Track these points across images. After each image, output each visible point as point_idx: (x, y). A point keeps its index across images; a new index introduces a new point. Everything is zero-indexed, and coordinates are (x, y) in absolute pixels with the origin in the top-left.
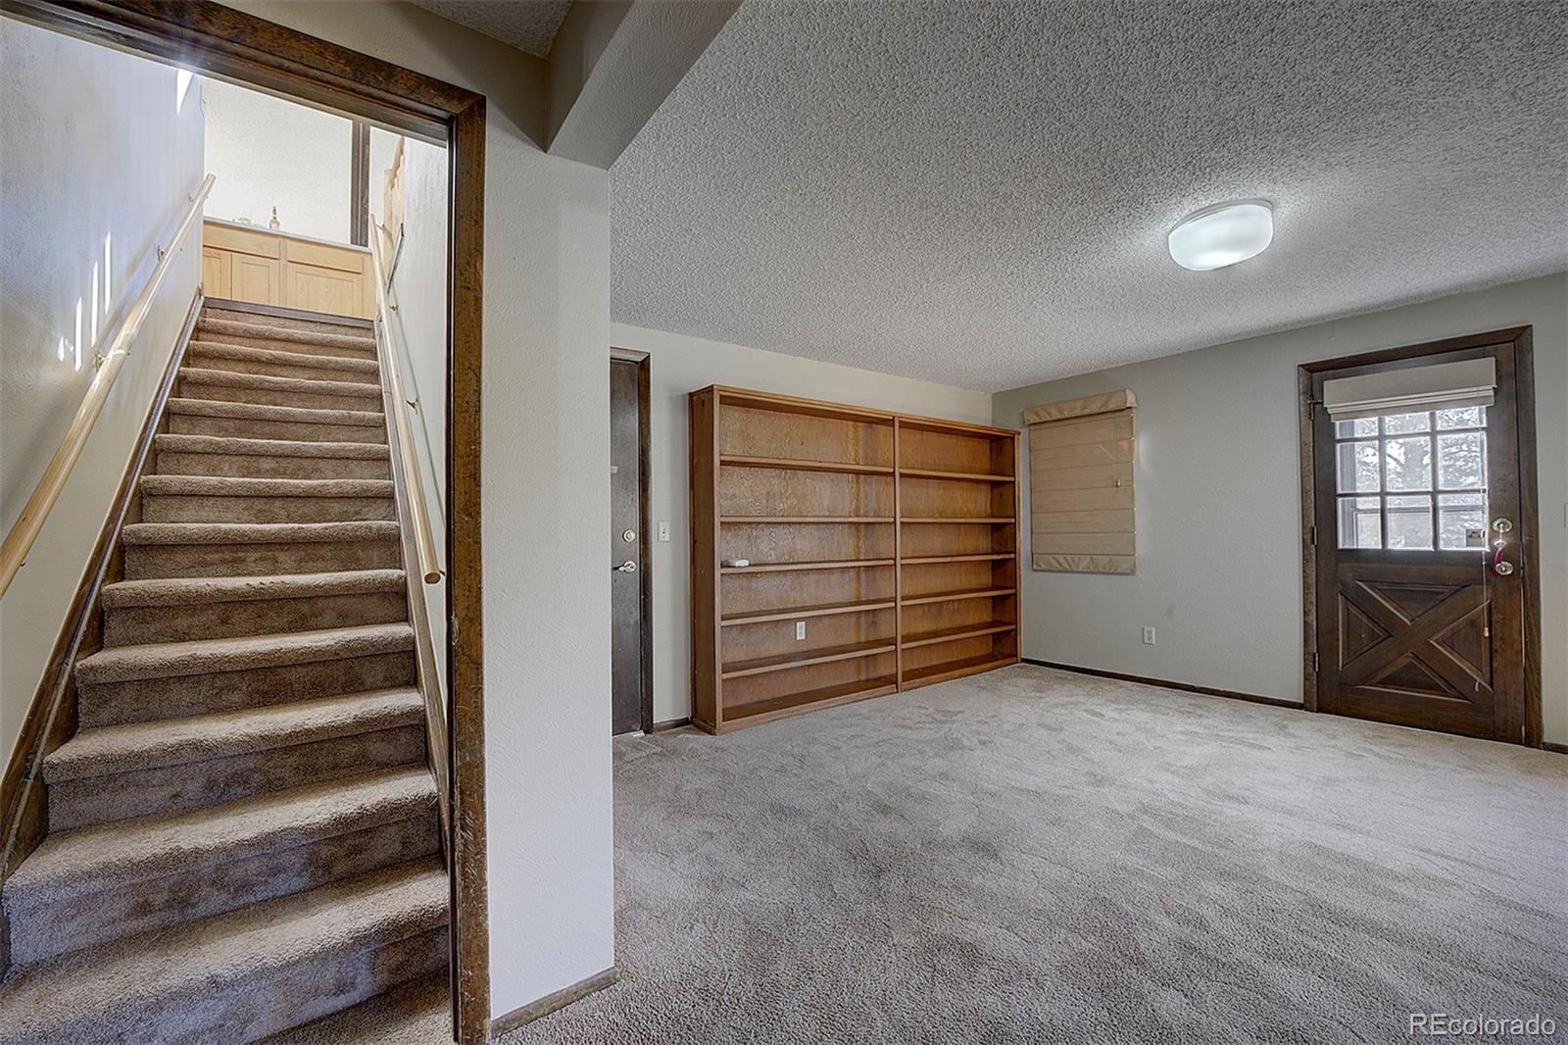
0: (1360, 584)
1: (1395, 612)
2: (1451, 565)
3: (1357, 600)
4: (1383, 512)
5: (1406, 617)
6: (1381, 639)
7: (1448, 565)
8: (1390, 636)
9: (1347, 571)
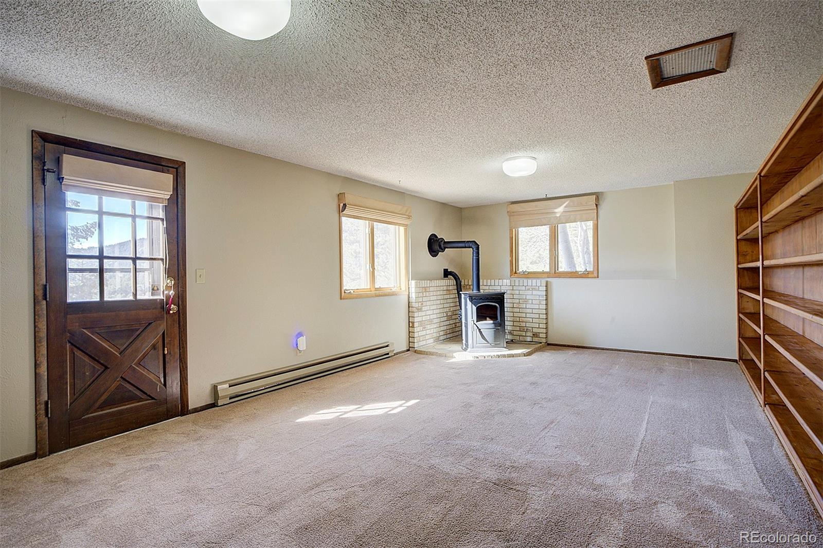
0: (84, 330)
1: (110, 348)
2: (145, 309)
3: (80, 345)
4: (101, 271)
5: (117, 352)
6: (99, 372)
7: (143, 309)
8: (106, 368)
9: (74, 323)
